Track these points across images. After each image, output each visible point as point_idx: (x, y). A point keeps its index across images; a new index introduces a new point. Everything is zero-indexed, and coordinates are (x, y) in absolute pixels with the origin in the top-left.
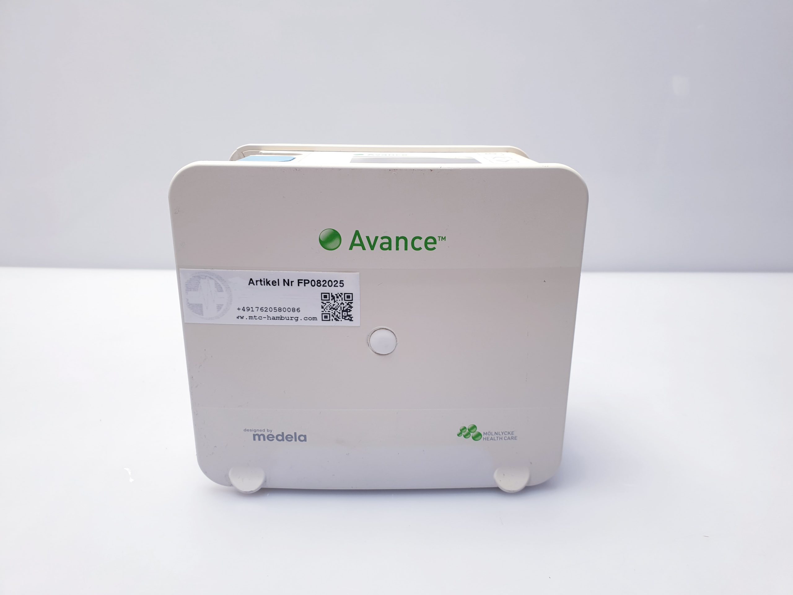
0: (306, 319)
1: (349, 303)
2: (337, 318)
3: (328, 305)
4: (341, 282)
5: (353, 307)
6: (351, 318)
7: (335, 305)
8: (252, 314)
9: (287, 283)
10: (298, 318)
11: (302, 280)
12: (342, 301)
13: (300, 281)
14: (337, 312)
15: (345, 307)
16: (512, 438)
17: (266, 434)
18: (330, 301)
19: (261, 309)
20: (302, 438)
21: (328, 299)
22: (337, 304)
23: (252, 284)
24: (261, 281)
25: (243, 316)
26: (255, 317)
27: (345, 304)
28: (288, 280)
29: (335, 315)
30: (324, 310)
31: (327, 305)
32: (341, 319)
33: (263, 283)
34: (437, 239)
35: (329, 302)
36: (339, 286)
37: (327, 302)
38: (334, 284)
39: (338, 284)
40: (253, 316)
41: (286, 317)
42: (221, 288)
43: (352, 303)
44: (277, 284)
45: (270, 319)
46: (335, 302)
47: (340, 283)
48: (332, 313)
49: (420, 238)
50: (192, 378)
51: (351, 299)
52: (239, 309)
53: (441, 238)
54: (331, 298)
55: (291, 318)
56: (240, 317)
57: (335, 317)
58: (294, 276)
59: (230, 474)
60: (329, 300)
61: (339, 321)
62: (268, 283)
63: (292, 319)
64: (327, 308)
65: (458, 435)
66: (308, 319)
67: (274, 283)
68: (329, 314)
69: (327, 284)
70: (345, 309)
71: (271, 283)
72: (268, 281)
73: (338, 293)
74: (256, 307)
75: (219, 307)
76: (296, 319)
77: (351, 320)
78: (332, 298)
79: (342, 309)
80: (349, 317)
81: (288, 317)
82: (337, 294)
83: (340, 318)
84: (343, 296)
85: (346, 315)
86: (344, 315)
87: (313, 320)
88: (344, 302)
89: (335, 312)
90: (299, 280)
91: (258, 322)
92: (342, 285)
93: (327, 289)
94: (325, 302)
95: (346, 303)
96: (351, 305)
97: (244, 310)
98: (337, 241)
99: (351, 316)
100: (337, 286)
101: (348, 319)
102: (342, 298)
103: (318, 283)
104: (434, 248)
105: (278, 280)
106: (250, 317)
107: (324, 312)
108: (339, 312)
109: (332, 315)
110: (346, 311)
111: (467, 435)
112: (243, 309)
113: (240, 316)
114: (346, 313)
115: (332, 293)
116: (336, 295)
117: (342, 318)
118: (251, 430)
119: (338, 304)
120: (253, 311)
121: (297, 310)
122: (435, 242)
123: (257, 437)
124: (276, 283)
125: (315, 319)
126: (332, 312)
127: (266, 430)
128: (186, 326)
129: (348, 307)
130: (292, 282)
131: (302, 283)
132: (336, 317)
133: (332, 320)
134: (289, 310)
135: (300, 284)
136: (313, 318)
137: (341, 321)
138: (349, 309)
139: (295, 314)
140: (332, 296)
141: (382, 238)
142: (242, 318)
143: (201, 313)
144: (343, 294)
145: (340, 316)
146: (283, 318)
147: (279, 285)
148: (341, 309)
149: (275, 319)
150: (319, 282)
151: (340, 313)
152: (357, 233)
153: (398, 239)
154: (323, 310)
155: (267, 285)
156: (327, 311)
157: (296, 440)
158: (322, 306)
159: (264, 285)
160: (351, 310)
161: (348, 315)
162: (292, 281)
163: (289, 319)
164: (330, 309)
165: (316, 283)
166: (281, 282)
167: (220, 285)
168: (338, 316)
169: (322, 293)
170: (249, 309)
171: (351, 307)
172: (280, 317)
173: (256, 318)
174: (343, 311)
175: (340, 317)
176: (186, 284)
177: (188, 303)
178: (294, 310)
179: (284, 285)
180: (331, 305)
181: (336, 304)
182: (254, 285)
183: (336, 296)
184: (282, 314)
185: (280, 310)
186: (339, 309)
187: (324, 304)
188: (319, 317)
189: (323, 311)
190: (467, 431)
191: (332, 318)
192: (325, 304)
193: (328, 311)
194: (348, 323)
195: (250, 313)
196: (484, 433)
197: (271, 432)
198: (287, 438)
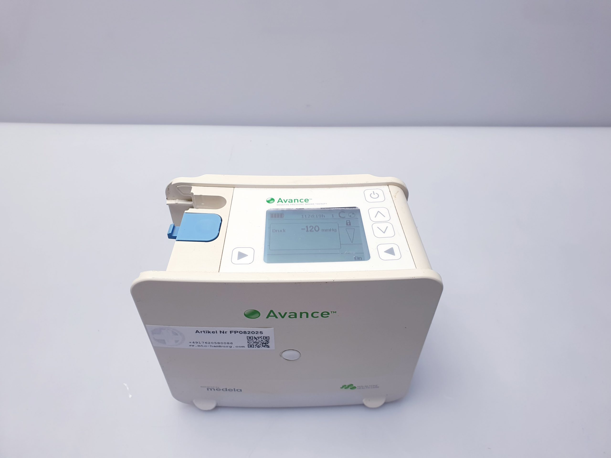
0: (237, 347)
2: (259, 347)
3: (252, 341)
6: (269, 346)
7: (257, 341)
11: (233, 331)
16: (376, 387)
17: (215, 389)
18: (254, 340)
19: (205, 343)
20: (239, 390)
23: (198, 333)
24: (204, 331)
26: (202, 346)
28: (223, 331)
30: (250, 343)
31: (250, 342)
33: (205, 332)
34: (330, 313)
36: (259, 334)
38: (255, 333)
40: (201, 345)
41: (223, 346)
42: (177, 334)
45: (213, 347)
48: (255, 344)
49: (318, 312)
50: (163, 367)
51: (268, 338)
52: (190, 342)
53: (333, 312)
55: (227, 346)
56: (191, 346)
57: (257, 346)
58: (228, 329)
59: (194, 401)
60: (253, 339)
62: (209, 332)
65: (341, 388)
67: (213, 332)
68: (253, 345)
69: (251, 333)
70: (264, 343)
71: (211, 332)
73: (259, 337)
74: (202, 342)
75: (177, 341)
76: (231, 347)
77: (268, 347)
84: (262, 338)
88: (263, 340)
89: (257, 344)
90: (231, 331)
91: (205, 348)
92: (261, 333)
93: (251, 335)
94: (249, 340)
95: (265, 340)
96: (268, 341)
97: (194, 343)
98: (257, 315)
101: (267, 347)
104: (328, 317)
106: (199, 346)
107: (250, 344)
110: (265, 343)
111: (347, 388)
114: (265, 345)
116: (257, 337)
118: (205, 387)
120: (200, 343)
121: (231, 343)
122: (328, 314)
123: (209, 389)
124: (215, 332)
127: (215, 387)
128: (156, 349)
130: (226, 332)
131: (233, 332)
133: (255, 347)
136: (242, 346)
137: (262, 347)
139: (230, 345)
140: (255, 338)
141: (290, 313)
142: (194, 346)
143: (165, 343)
146: (221, 347)
147: (217, 333)
149: (216, 347)
150: (245, 332)
151: (260, 345)
152: (272, 311)
153: (301, 313)
154: (249, 343)
157: (235, 391)
159: (207, 333)
160: (268, 343)
161: (266, 345)
163: (225, 347)
164: (253, 343)
165: (243, 332)
166: (218, 332)
167: (175, 333)
169: (247, 337)
174: (262, 344)
176: (152, 331)
177: (155, 339)
178: (228, 343)
179: (221, 333)
182: (199, 333)
184: (220, 345)
185: (219, 343)
186: (260, 342)
188: (246, 346)
190: (347, 386)
191: (255, 346)
194: (266, 348)
195: (198, 344)
196: (358, 387)
197: (218, 388)
198: (229, 390)
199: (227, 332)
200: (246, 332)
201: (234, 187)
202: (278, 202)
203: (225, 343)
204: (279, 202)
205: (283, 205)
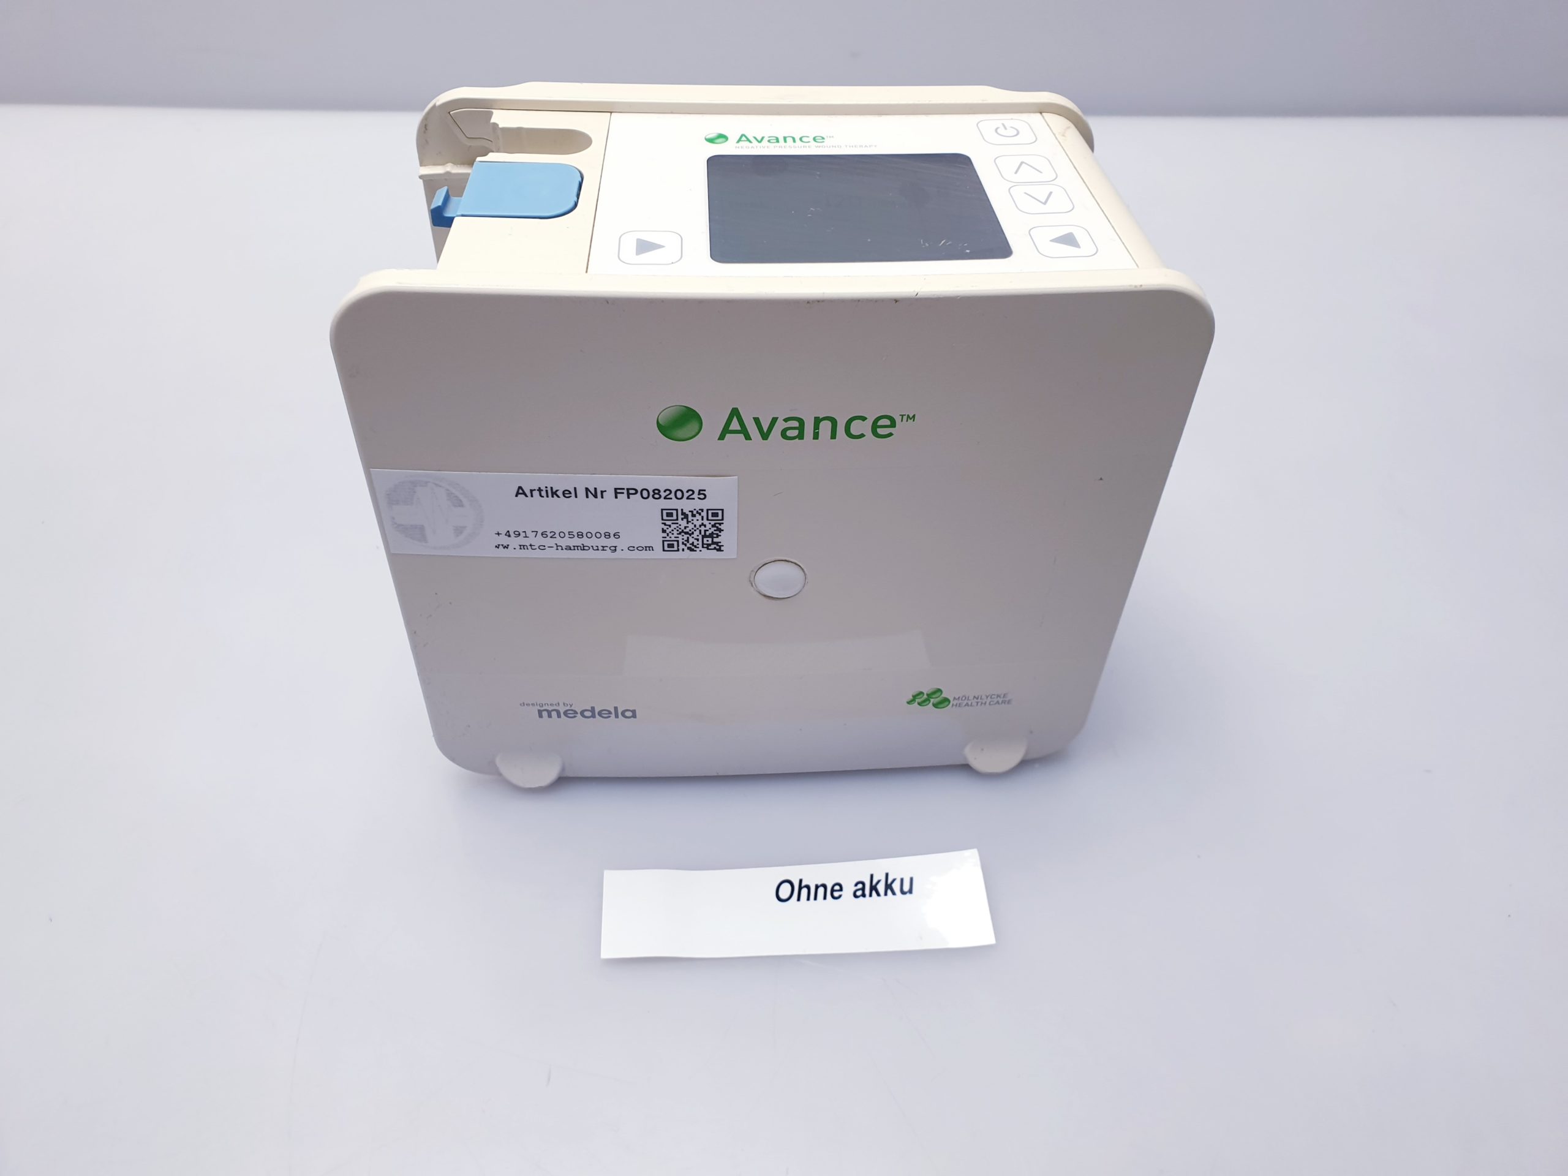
0: (631, 548)
1: (715, 524)
2: (693, 547)
3: (675, 527)
4: (701, 492)
5: (723, 530)
6: (720, 546)
7: (688, 527)
8: (526, 542)
9: (593, 493)
10: (615, 547)
11: (624, 489)
12: (702, 522)
13: (618, 491)
14: (693, 537)
15: (708, 530)
16: (1004, 702)
17: (562, 709)
18: (680, 521)
19: (542, 535)
20: (628, 714)
21: (675, 517)
22: (693, 525)
23: (523, 496)
24: (540, 490)
25: (508, 545)
26: (531, 545)
27: (708, 526)
28: (595, 489)
29: (688, 542)
30: (668, 535)
31: (670, 529)
32: (701, 548)
33: (544, 493)
34: (898, 419)
35: (677, 523)
36: (696, 499)
37: (673, 523)
38: (686, 495)
39: (695, 496)
40: (528, 544)
41: (592, 546)
42: (461, 501)
43: (723, 523)
44: (573, 494)
45: (562, 549)
46: (688, 523)
47: (699, 494)
48: (683, 539)
49: (864, 419)
50: (415, 633)
51: (720, 517)
52: (498, 534)
53: (905, 418)
54: (680, 516)
55: (603, 547)
56: (501, 547)
57: (688, 545)
58: (606, 482)
59: (498, 761)
60: (677, 519)
61: (696, 551)
62: (554, 493)
63: (605, 548)
64: (672, 532)
65: (908, 703)
66: (635, 548)
67: (566, 494)
68: (678, 541)
69: (672, 496)
70: (708, 533)
71: (560, 493)
72: (554, 490)
73: (695, 510)
74: (532, 532)
75: (459, 530)
76: (613, 548)
77: (719, 550)
78: (683, 517)
79: (703, 533)
80: (715, 546)
81: (597, 547)
82: (693, 510)
83: (698, 548)
84: (704, 514)
85: (710, 542)
86: (705, 542)
87: (646, 550)
88: (706, 522)
89: (688, 538)
90: (616, 489)
91: (538, 553)
92: (702, 496)
93: (673, 504)
94: (668, 523)
95: (710, 523)
96: (720, 527)
97: (509, 536)
98: (693, 426)
99: (720, 544)
100: (694, 499)
101: (715, 548)
102: (703, 517)
103: (655, 494)
104: (891, 434)
105: (575, 488)
106: (522, 547)
107: (668, 538)
108: (697, 537)
109: (683, 542)
110: (711, 536)
111: (924, 701)
112: (508, 534)
113: (502, 545)
114: (710, 539)
115: (682, 510)
116: (690, 511)
117: (703, 547)
118: (533, 704)
119: (695, 526)
120: (526, 537)
121: (614, 535)
122: (893, 424)
123: (545, 714)
124: (570, 493)
125: (650, 548)
126: (683, 537)
127: (561, 704)
128: (395, 560)
129: (715, 530)
130: (602, 492)
131: (623, 493)
132: (691, 546)
133: (683, 550)
134: (598, 535)
135: (619, 495)
136: (646, 547)
137: (700, 551)
138: (715, 534)
139: (612, 541)
140: (683, 513)
141: (786, 420)
142: (506, 547)
143: (423, 538)
144: (705, 511)
145: (698, 544)
146: (586, 548)
147: (576, 497)
148: (700, 533)
149: (571, 549)
150: (656, 492)
151: (698, 540)
152: (735, 412)
153: (817, 421)
154: (665, 535)
155: (553, 497)
156: (673, 536)
157: (617, 716)
158: (663, 529)
159: (547, 496)
160: (719, 534)
161: (713, 543)
162: (603, 490)
163: (598, 550)
164: (678, 534)
165: (651, 493)
166: (581, 493)
167: (456, 497)
168: (695, 544)
169: (662, 510)
170: (519, 534)
171: (720, 530)
172: (582, 546)
173: (533, 547)
174: (703, 537)
175: (698, 546)
176: (388, 495)
177: (396, 524)
178: (607, 535)
179: (587, 497)
180: (680, 527)
181: (691, 526)
182: (527, 496)
183: (690, 514)
184: (585, 541)
185: (580, 535)
186: (697, 532)
187: (668, 527)
188: (658, 546)
189: (665, 537)
190: (925, 696)
191: (681, 546)
192: (670, 526)
193: (675, 537)
194: (713, 554)
195: (521, 540)
196: (955, 698)
197: (571, 706)
198: (600, 714)
199: (605, 491)
200: (659, 491)
201: (611, 112)
202: (738, 142)
203: (598, 536)
204: (740, 142)
205: (752, 147)
